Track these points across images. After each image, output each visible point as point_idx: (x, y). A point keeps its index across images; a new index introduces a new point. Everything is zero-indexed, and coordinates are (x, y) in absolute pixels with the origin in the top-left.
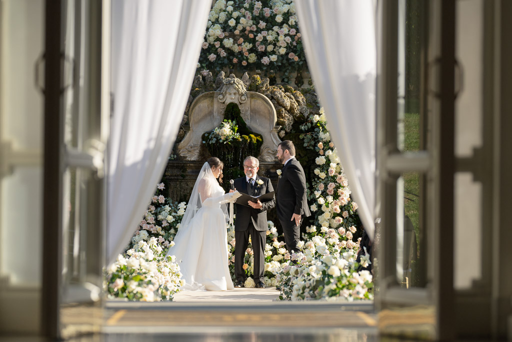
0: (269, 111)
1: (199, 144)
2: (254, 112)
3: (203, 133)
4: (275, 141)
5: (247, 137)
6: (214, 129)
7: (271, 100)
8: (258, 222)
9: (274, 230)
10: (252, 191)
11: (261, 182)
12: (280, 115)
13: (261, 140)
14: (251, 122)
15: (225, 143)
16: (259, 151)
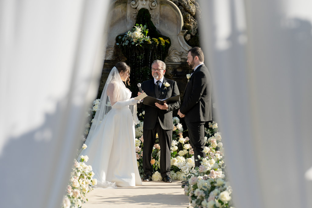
0: (177, 16)
1: (114, 45)
2: (163, 17)
3: (117, 35)
4: (181, 44)
5: (157, 40)
6: (127, 32)
7: (178, 6)
8: (165, 121)
9: (180, 126)
10: (159, 93)
11: (167, 84)
12: (186, 20)
13: (169, 42)
14: (160, 26)
15: (136, 45)
16: (167, 52)
